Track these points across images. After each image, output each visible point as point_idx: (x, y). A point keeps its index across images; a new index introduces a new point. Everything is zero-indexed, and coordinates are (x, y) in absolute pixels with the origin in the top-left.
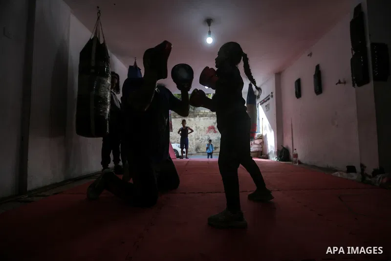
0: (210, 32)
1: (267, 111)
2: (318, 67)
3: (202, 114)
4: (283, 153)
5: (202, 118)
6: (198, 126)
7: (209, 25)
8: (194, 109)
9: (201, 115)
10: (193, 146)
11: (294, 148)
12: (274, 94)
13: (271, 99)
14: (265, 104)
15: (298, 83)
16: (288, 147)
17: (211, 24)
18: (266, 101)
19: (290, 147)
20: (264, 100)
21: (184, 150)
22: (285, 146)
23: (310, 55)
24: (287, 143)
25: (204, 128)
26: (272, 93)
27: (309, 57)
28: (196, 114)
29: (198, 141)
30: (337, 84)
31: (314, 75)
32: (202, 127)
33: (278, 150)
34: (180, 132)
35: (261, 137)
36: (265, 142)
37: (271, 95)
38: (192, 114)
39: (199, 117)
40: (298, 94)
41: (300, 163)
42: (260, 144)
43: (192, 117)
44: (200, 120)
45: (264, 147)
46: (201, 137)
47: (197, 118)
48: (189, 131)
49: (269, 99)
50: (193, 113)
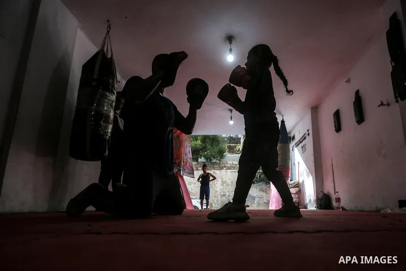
0: (231, 50)
1: (303, 153)
2: (357, 92)
3: (229, 165)
4: (324, 201)
5: (229, 170)
6: (224, 180)
7: (231, 43)
8: (220, 160)
9: (228, 167)
10: (218, 205)
11: (336, 191)
12: (310, 132)
13: (307, 137)
14: (301, 145)
15: (337, 115)
16: (328, 193)
17: (233, 42)
18: (302, 141)
19: (332, 192)
20: (299, 141)
21: (205, 201)
22: (326, 192)
23: (348, 81)
24: (329, 188)
25: (232, 182)
26: (308, 130)
27: (347, 83)
28: (222, 165)
29: (224, 198)
30: (379, 106)
31: (354, 102)
32: (228, 182)
33: (317, 197)
34: (201, 179)
35: (297, 185)
36: (302, 190)
37: (307, 133)
38: (217, 166)
39: (226, 169)
40: (338, 128)
41: (343, 209)
42: (297, 193)
43: (218, 170)
44: (226, 174)
45: (301, 197)
46: (227, 194)
47: (224, 171)
48: (211, 178)
49: (305, 138)
50: (219, 164)
